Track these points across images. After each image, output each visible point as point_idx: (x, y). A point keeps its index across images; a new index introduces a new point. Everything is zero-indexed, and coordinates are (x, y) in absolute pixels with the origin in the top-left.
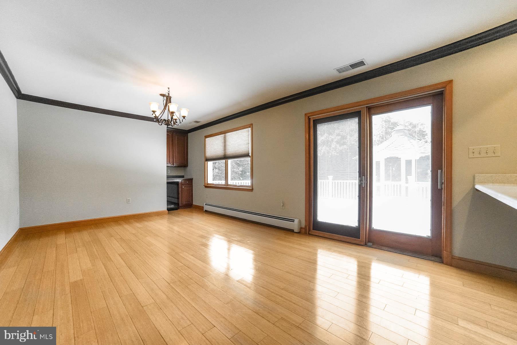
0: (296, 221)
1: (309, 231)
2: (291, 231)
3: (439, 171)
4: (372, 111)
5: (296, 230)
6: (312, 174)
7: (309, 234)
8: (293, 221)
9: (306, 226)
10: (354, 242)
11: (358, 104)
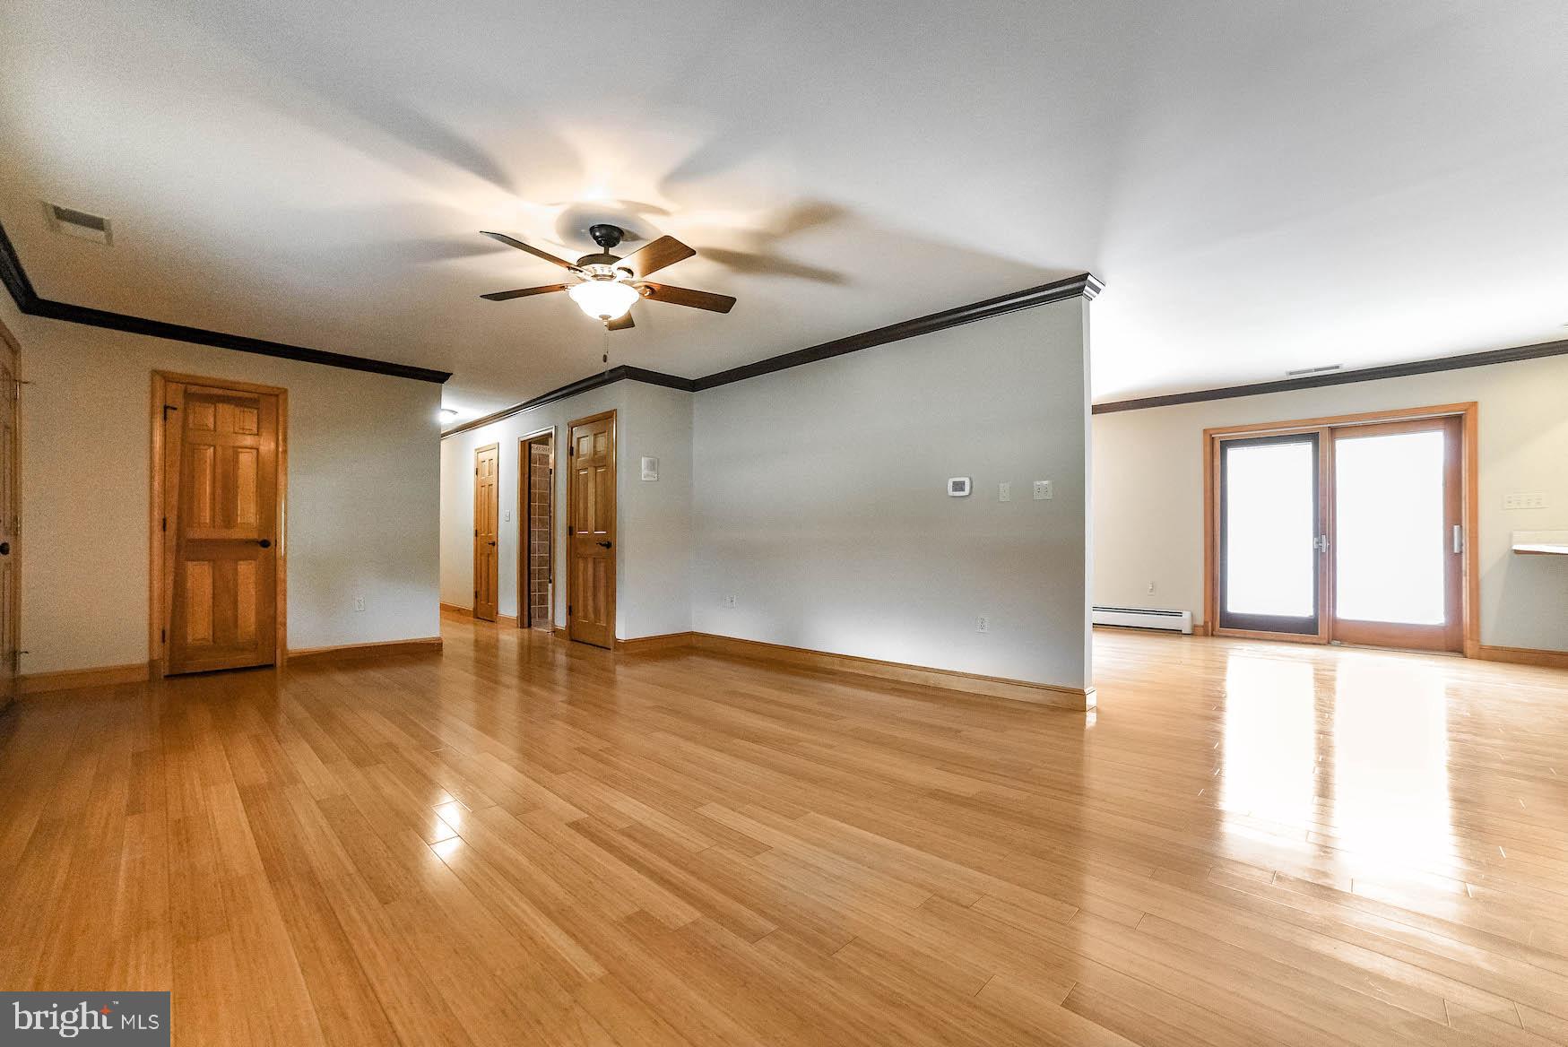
0: (1186, 615)
1: (1213, 630)
2: (1177, 633)
3: (1456, 527)
4: (1338, 433)
5: (1187, 630)
6: (1218, 533)
7: (1212, 635)
8: (1179, 614)
9: (1206, 622)
10: (1308, 640)
11: (1314, 421)
